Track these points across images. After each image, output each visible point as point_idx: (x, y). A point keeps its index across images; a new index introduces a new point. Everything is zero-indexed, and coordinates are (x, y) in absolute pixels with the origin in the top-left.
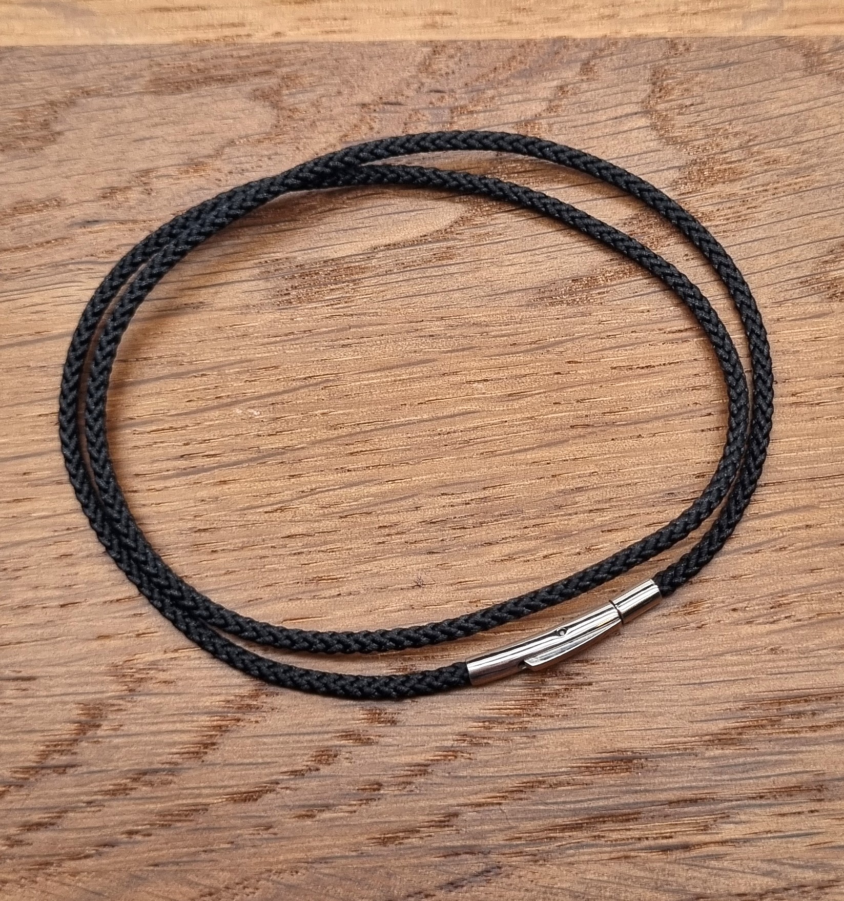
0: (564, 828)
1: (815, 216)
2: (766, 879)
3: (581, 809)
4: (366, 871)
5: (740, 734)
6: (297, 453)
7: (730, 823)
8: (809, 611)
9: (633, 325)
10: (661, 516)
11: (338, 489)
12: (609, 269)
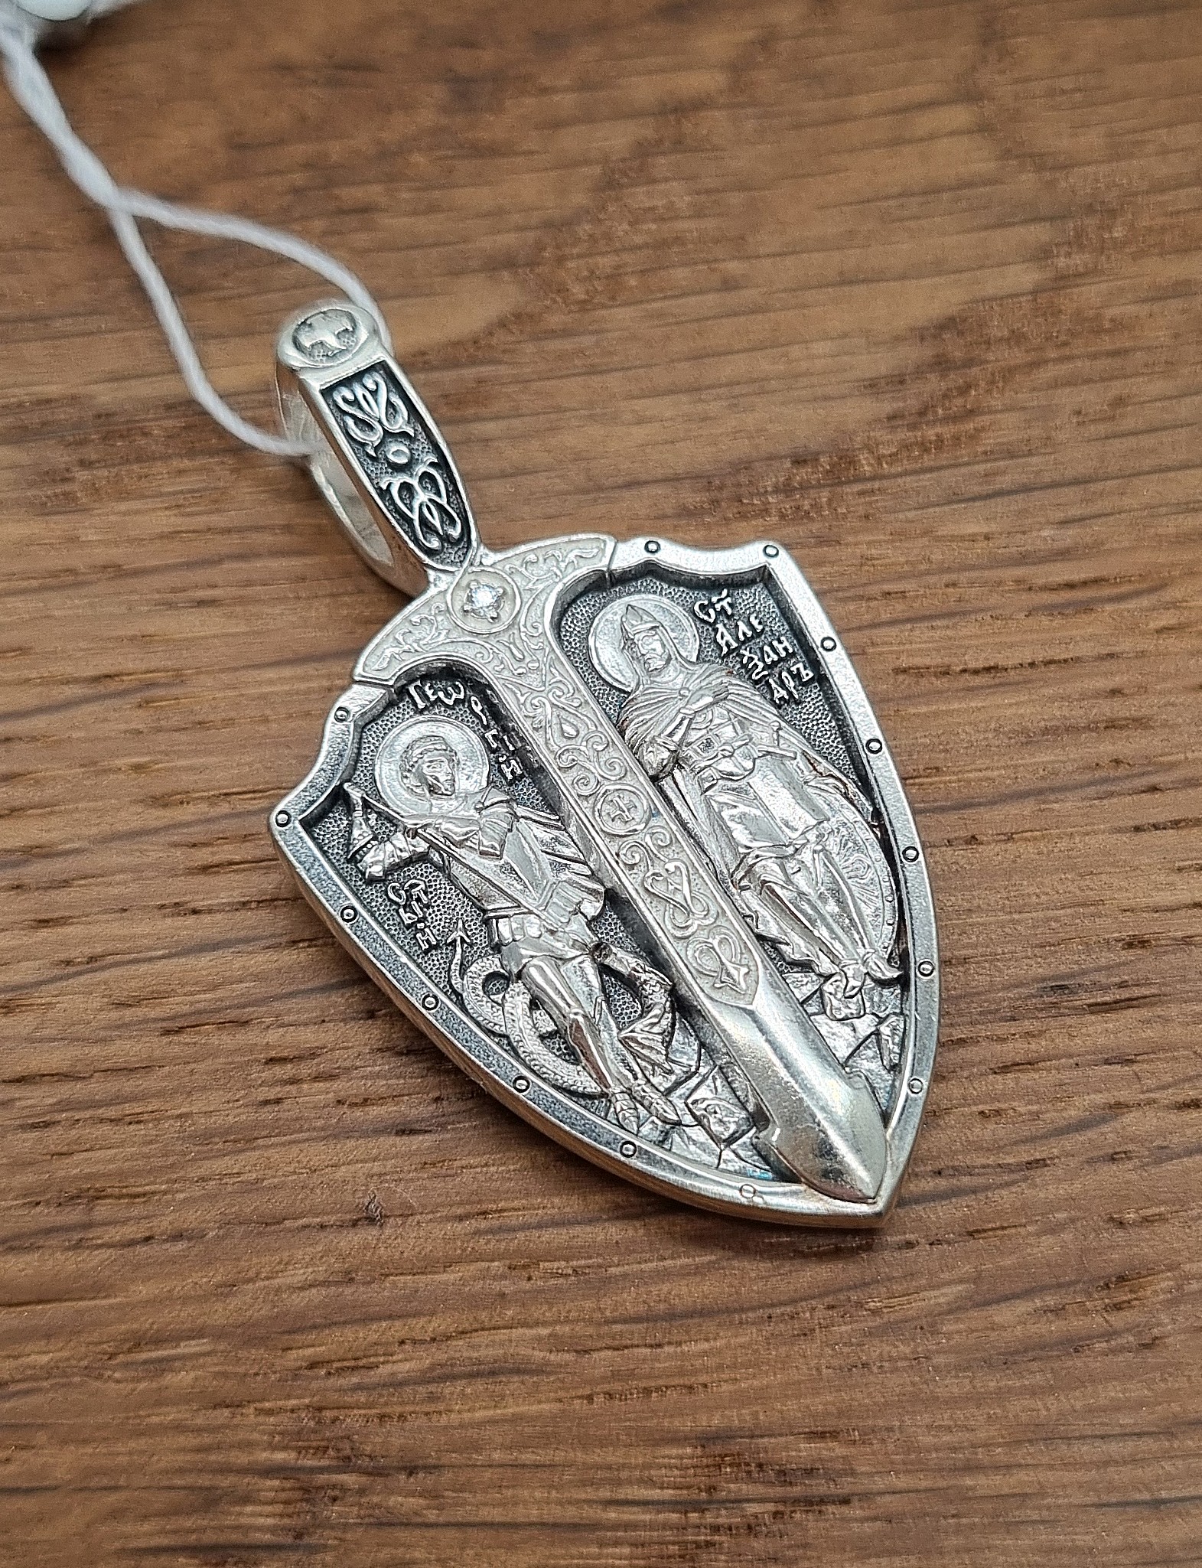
6: (60, 863)
9: (949, 570)
10: (1033, 1047)
11: (163, 957)
12: (884, 438)
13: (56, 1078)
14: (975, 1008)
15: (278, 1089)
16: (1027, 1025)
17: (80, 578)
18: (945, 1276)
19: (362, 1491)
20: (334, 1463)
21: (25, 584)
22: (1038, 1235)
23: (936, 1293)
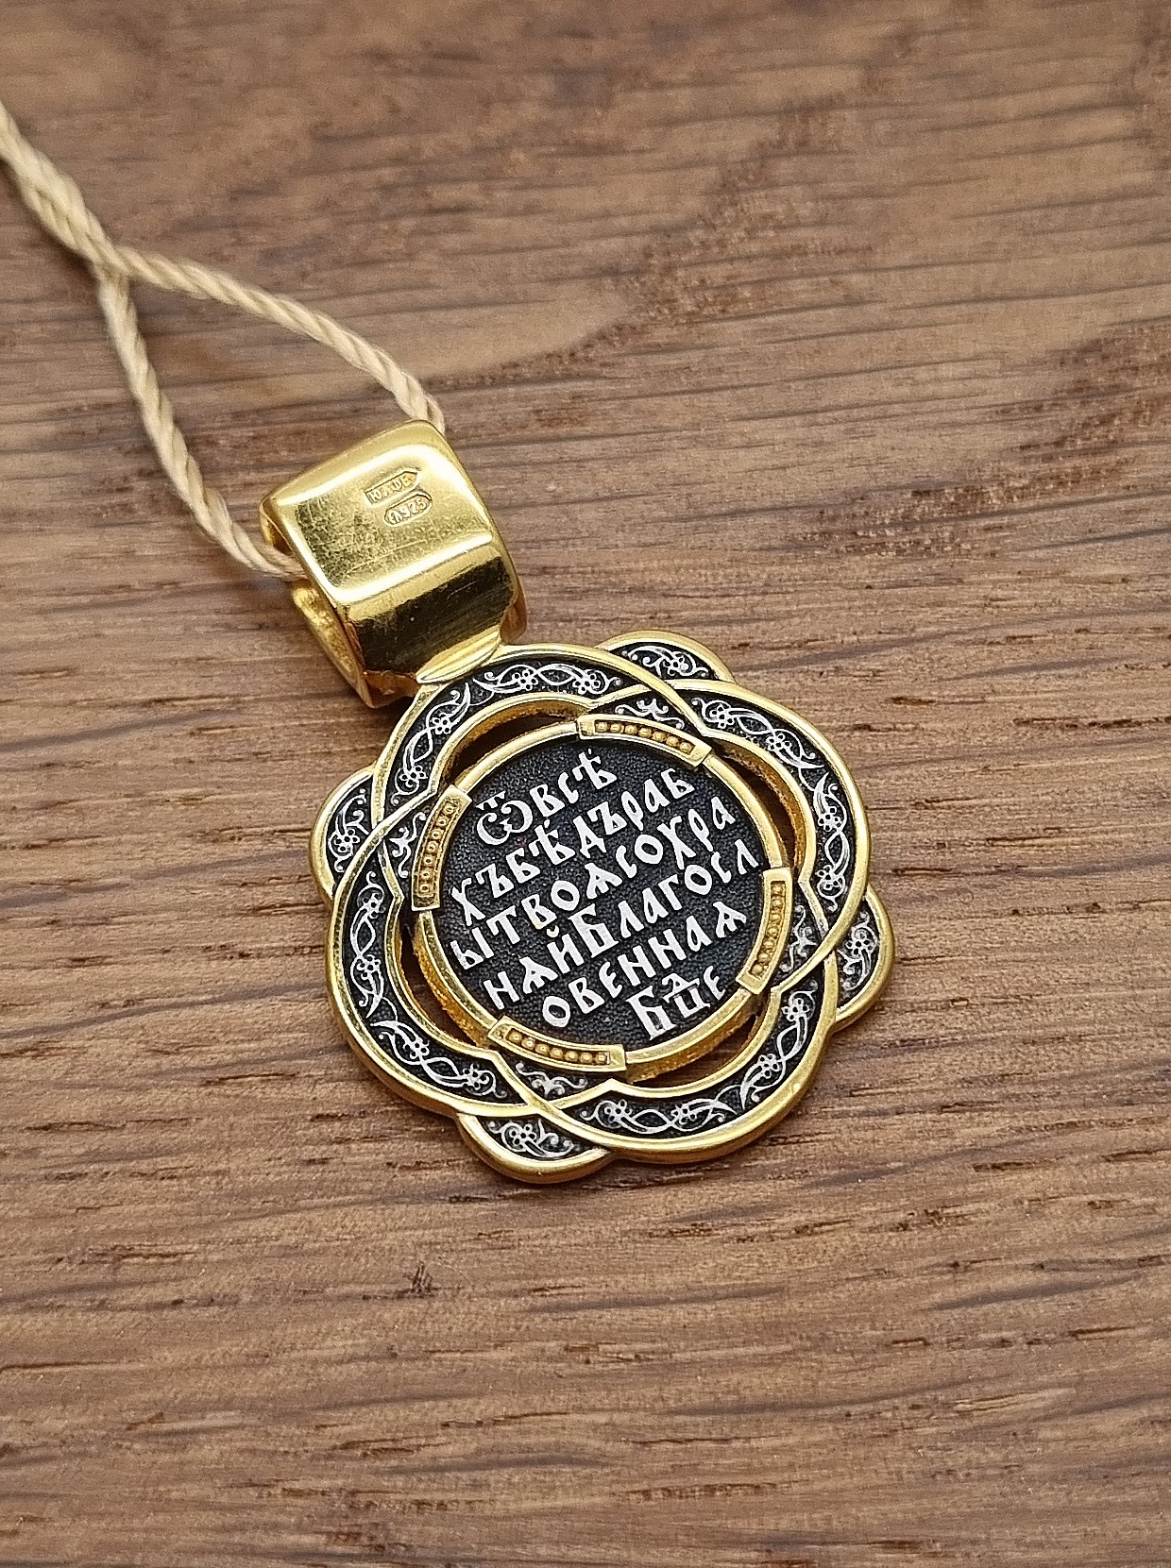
9: (1081, 615)
10: (1152, 1133)
11: (206, 1002)
12: (1018, 469)
13: (85, 1127)
14: (1089, 1090)
15: (324, 1148)
16: (1145, 1110)
17: (135, 595)
18: (1044, 1378)
20: (367, 1551)
21: (75, 600)
22: (1149, 1337)
23: (1034, 1396)
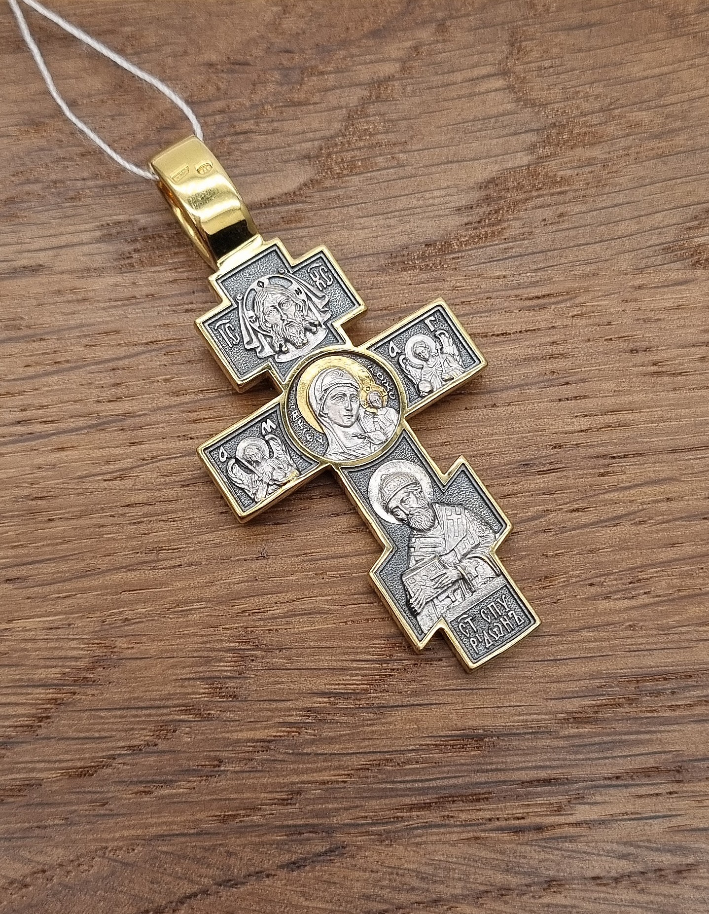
0: (412, 808)
1: (678, 181)
2: (623, 863)
3: (428, 788)
4: (206, 849)
5: (597, 712)
6: (137, 420)
7: (586, 804)
8: (670, 587)
9: (488, 292)
10: (515, 488)
11: (180, 457)
12: (464, 234)
13: (142, 505)
16: (513, 480)
17: (138, 300)
19: (263, 657)
20: (252, 647)
